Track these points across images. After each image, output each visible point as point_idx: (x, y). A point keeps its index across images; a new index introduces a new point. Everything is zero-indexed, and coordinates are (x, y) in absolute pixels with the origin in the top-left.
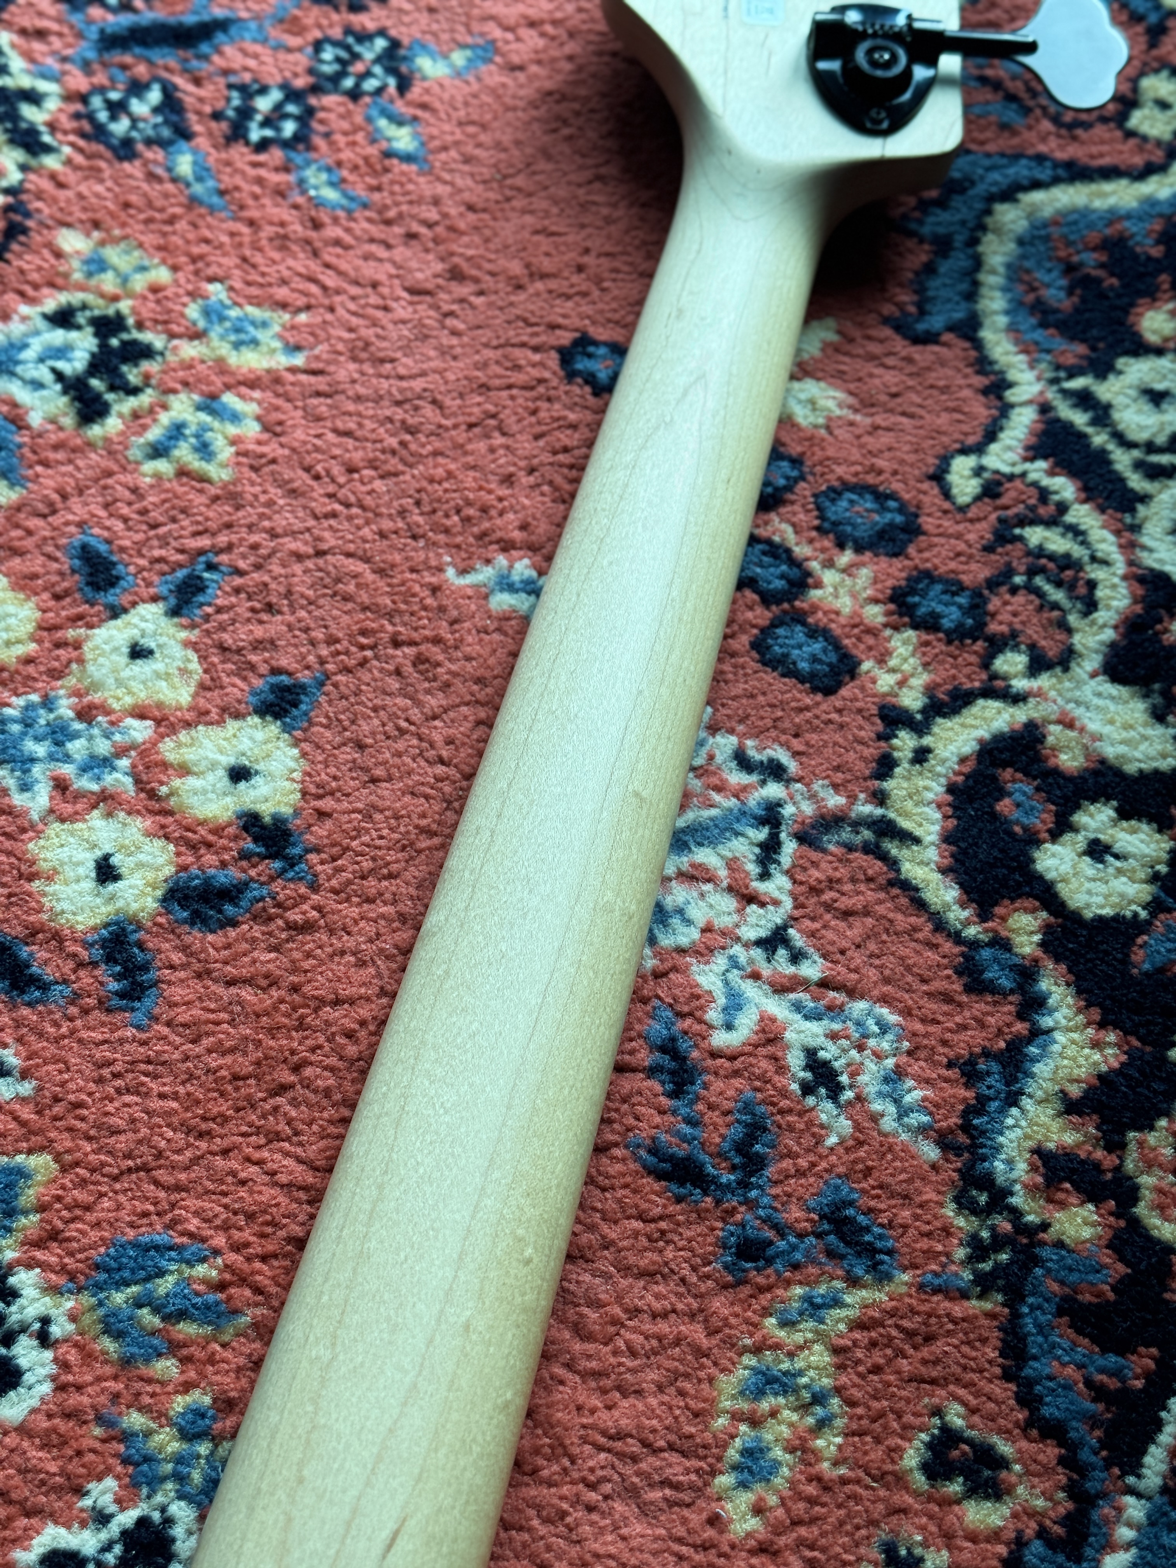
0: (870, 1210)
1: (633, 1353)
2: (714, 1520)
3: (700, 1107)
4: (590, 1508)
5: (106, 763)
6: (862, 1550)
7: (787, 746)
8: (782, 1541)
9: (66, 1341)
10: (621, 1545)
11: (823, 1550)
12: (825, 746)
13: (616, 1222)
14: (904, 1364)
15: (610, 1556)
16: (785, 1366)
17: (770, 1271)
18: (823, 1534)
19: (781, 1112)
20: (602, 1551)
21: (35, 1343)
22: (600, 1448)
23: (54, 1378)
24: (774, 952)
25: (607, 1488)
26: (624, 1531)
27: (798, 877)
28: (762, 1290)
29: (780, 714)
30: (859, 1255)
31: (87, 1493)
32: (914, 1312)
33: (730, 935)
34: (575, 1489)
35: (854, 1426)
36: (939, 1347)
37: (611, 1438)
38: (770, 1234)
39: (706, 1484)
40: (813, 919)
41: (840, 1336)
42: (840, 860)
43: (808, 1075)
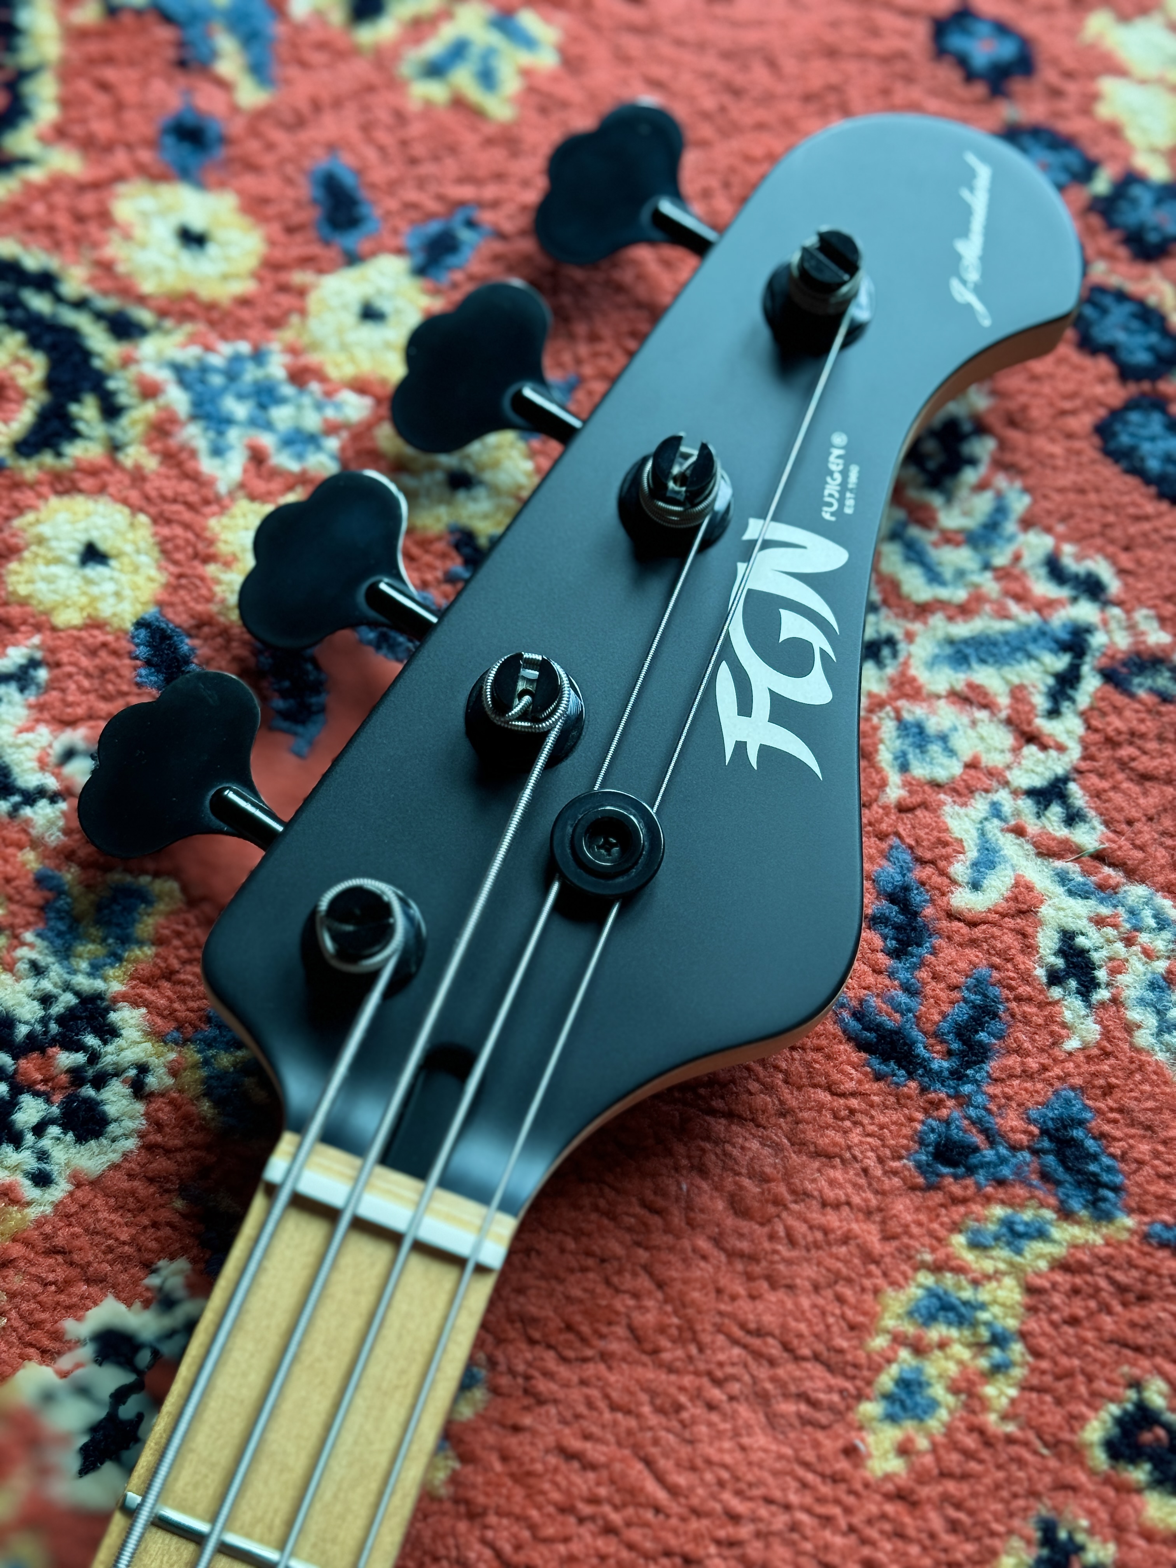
0: (1103, 1136)
1: (792, 1242)
2: (851, 1452)
3: (924, 974)
4: (711, 1407)
5: (311, 440)
6: (1016, 1523)
7: (1112, 559)
8: (924, 1492)
9: (162, 1095)
10: (739, 1455)
11: (971, 1513)
12: (1160, 566)
13: (800, 1088)
14: (1108, 1322)
15: (725, 1466)
16: (967, 1294)
17: (969, 1181)
18: (974, 1495)
19: (1019, 999)
20: (716, 1456)
21: (128, 1091)
22: (735, 1342)
23: (142, 1135)
24: (1046, 807)
26: (745, 1440)
27: (1095, 723)
28: (956, 1201)
29: (1111, 518)
30: (1079, 1185)
31: (155, 1271)
32: (1131, 1264)
33: (998, 777)
34: (698, 1382)
35: (1035, 1381)
36: (1154, 1310)
37: (749, 1332)
38: (978, 1139)
39: (849, 1408)
40: (1102, 776)
41: (1038, 1274)
42: (1149, 711)
43: (1060, 962)
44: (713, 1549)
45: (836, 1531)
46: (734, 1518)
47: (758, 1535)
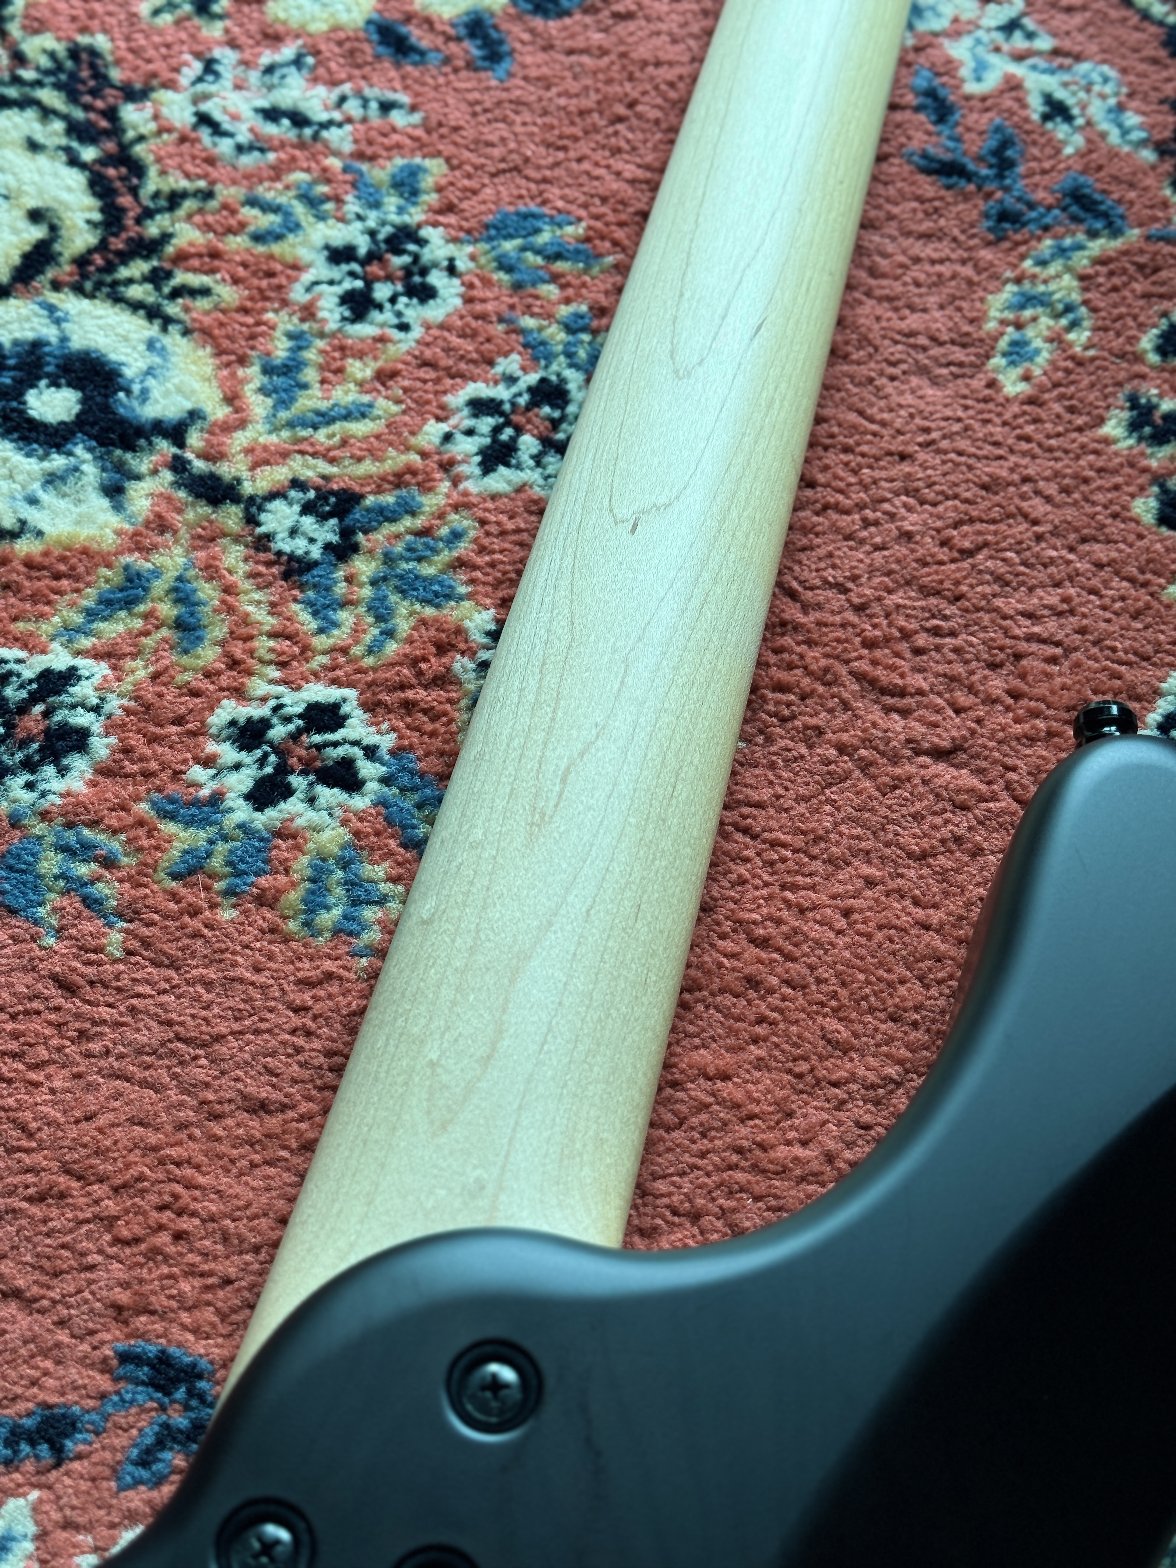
0: (1103, 191)
1: (918, 284)
2: (992, 384)
3: (960, 129)
4: (893, 378)
6: (1111, 400)
8: (1047, 396)
9: (469, 273)
10: (919, 400)
11: (1080, 400)
13: (897, 203)
14: (1137, 286)
15: (910, 406)
16: (1042, 288)
17: (1024, 232)
18: (1079, 391)
19: (1026, 133)
20: (904, 402)
21: (445, 273)
22: (897, 342)
23: (462, 296)
24: (1011, 34)
25: (904, 367)
26: (920, 393)
28: (1017, 244)
30: (1096, 218)
31: (497, 364)
32: (1143, 252)
33: (974, 24)
34: (879, 366)
35: (1100, 323)
36: (1164, 274)
37: (905, 335)
38: (1023, 207)
39: (983, 364)
40: (1042, 13)
41: (1085, 269)
43: (1046, 109)
44: (917, 448)
45: (995, 425)
46: (927, 430)
47: (944, 437)
